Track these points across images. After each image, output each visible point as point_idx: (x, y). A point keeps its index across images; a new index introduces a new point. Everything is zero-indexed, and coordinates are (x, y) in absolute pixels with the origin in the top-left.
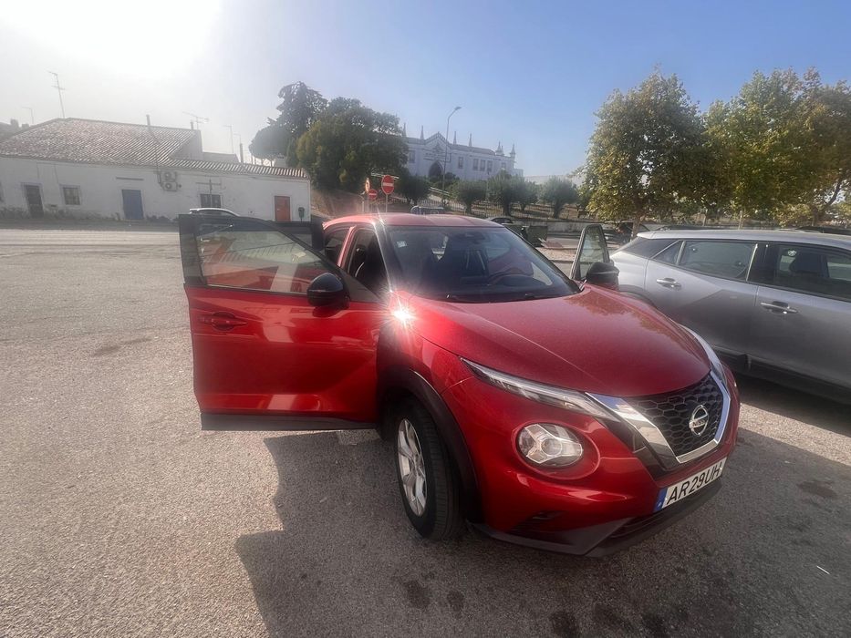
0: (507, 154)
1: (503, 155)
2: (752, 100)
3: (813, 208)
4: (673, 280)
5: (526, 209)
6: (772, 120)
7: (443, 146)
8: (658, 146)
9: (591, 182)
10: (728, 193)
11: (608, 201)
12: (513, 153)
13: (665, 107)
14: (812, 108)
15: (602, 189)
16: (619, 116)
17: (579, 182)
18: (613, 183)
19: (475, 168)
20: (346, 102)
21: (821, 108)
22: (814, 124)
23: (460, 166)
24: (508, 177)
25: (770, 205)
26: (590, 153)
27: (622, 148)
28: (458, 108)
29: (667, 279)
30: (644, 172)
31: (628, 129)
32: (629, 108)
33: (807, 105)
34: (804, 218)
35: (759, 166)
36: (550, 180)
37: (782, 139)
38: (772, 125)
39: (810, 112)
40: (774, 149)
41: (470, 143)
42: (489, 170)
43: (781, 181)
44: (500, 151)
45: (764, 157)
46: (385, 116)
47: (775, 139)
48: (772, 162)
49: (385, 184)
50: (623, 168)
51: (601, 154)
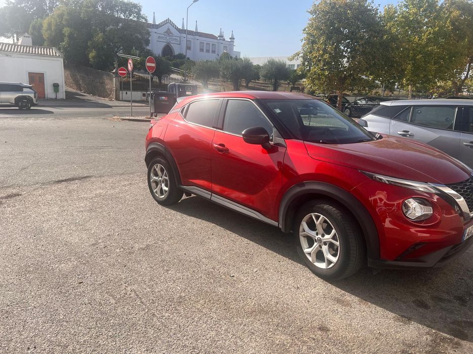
0: (227, 39)
1: (224, 40)
2: (413, 5)
3: (454, 83)
4: (408, 132)
5: (250, 85)
6: (426, 20)
7: (173, 31)
8: (353, 36)
9: (306, 63)
10: (402, 75)
11: (319, 79)
12: (232, 38)
13: (358, 9)
14: (451, 12)
15: (314, 69)
16: (326, 13)
17: (297, 63)
18: (324, 65)
19: (202, 50)
21: (456, 13)
22: (453, 24)
23: (188, 48)
26: (304, 42)
27: (329, 38)
29: (404, 131)
30: (345, 57)
31: (332, 24)
32: (333, 8)
33: (447, 10)
35: (420, 52)
37: (434, 33)
38: (426, 23)
39: (449, 15)
41: (196, 28)
42: (214, 52)
43: (435, 64)
44: (221, 36)
45: (423, 47)
46: (128, 4)
47: (430, 33)
48: (428, 51)
49: (149, 64)
50: (330, 54)
51: (313, 42)
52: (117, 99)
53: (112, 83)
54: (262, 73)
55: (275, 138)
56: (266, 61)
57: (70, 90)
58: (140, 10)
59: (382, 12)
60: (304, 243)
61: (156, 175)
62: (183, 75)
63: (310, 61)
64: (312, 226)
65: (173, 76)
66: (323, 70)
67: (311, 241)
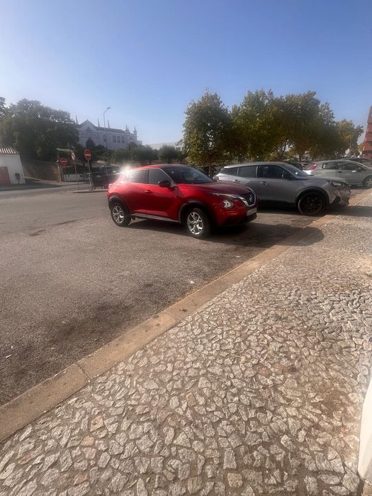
0: (132, 132)
1: (129, 133)
2: (249, 105)
6: (258, 114)
7: (92, 128)
8: (214, 127)
9: (187, 147)
10: (245, 150)
11: (196, 156)
12: (135, 132)
13: (215, 110)
14: (272, 108)
15: (193, 150)
16: (196, 113)
17: (181, 147)
18: (198, 148)
19: (115, 141)
20: (29, 102)
21: (275, 109)
22: (274, 115)
23: (105, 141)
24: (135, 145)
25: (262, 153)
26: (184, 132)
27: (200, 130)
28: (109, 108)
30: (210, 141)
31: (201, 120)
32: (200, 110)
33: (270, 107)
34: (274, 158)
36: (164, 147)
37: (263, 123)
39: (271, 110)
40: (260, 128)
41: (109, 126)
42: (123, 142)
44: (127, 130)
45: (257, 132)
47: (260, 123)
48: (260, 134)
49: (87, 155)
50: (201, 140)
51: (190, 133)
52: (63, 180)
53: (58, 170)
54: (159, 155)
55: (173, 185)
56: (161, 146)
57: (27, 177)
58: (69, 116)
59: (230, 110)
60: (190, 227)
61: (116, 212)
62: (106, 161)
63: (189, 145)
64: (192, 219)
65: (99, 162)
66: (198, 150)
67: (192, 226)
